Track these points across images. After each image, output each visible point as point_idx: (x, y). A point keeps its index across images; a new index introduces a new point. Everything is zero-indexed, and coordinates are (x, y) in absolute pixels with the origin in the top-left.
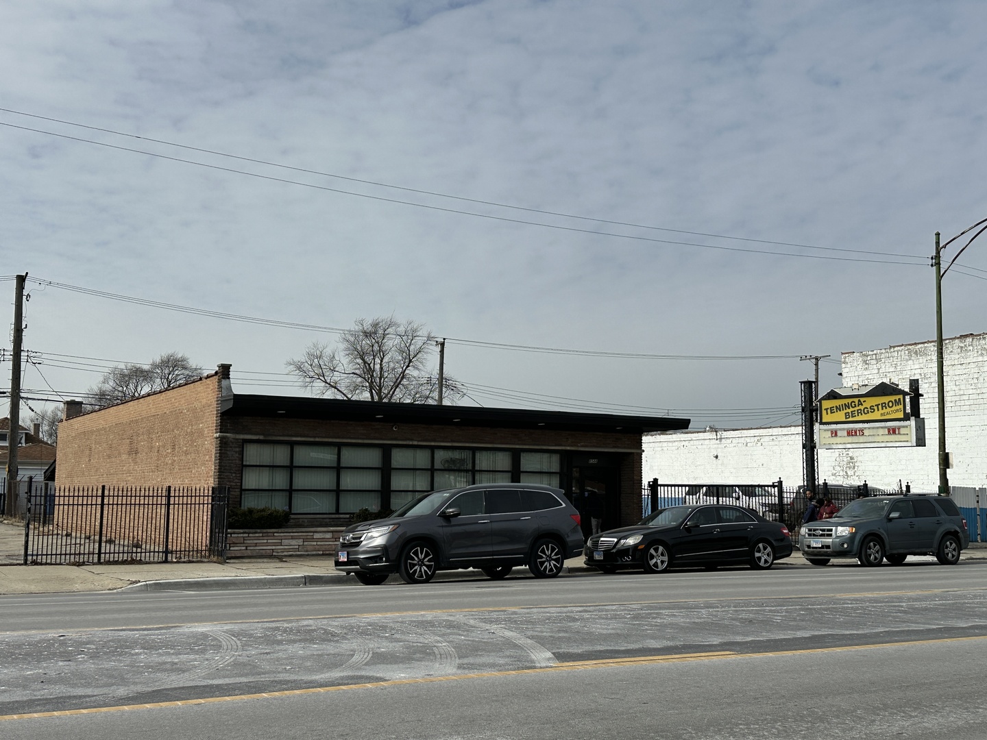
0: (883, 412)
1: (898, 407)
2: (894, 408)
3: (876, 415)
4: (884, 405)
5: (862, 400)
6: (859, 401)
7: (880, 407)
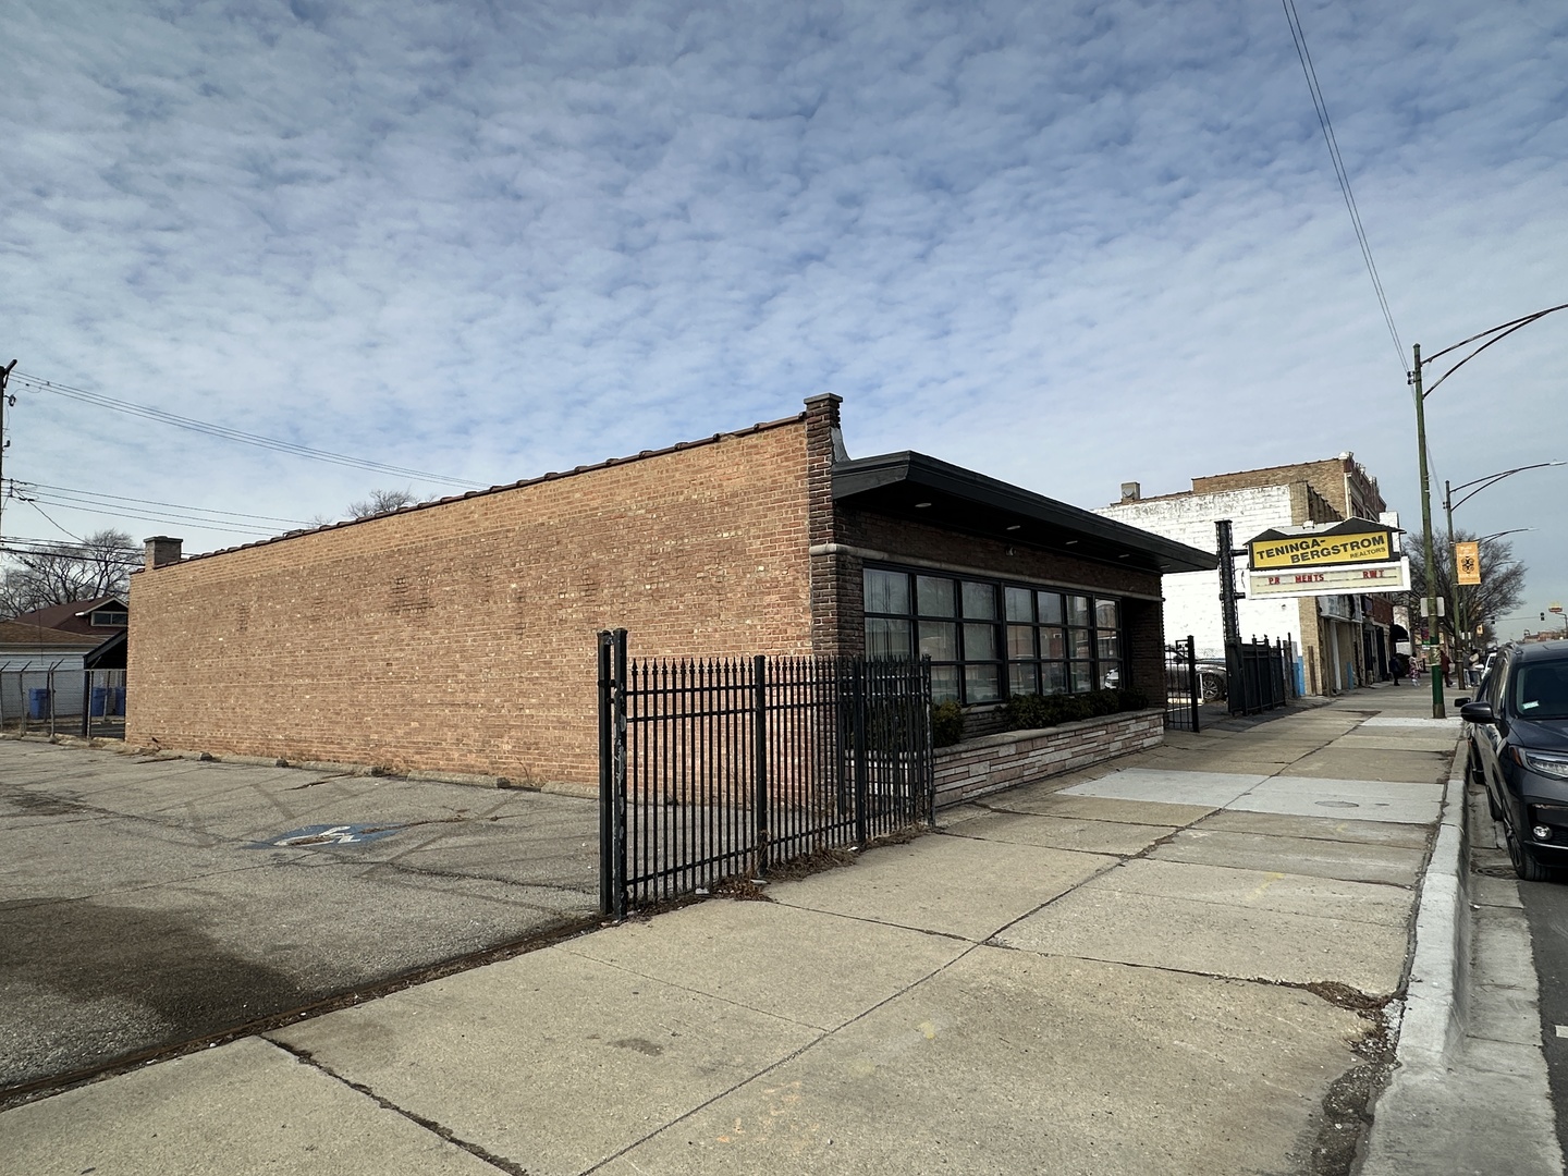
0: (1353, 552)
1: (1381, 545)
2: (1372, 547)
3: (1344, 556)
4: (1354, 545)
5: (1319, 539)
6: (1314, 541)
7: (1349, 547)
